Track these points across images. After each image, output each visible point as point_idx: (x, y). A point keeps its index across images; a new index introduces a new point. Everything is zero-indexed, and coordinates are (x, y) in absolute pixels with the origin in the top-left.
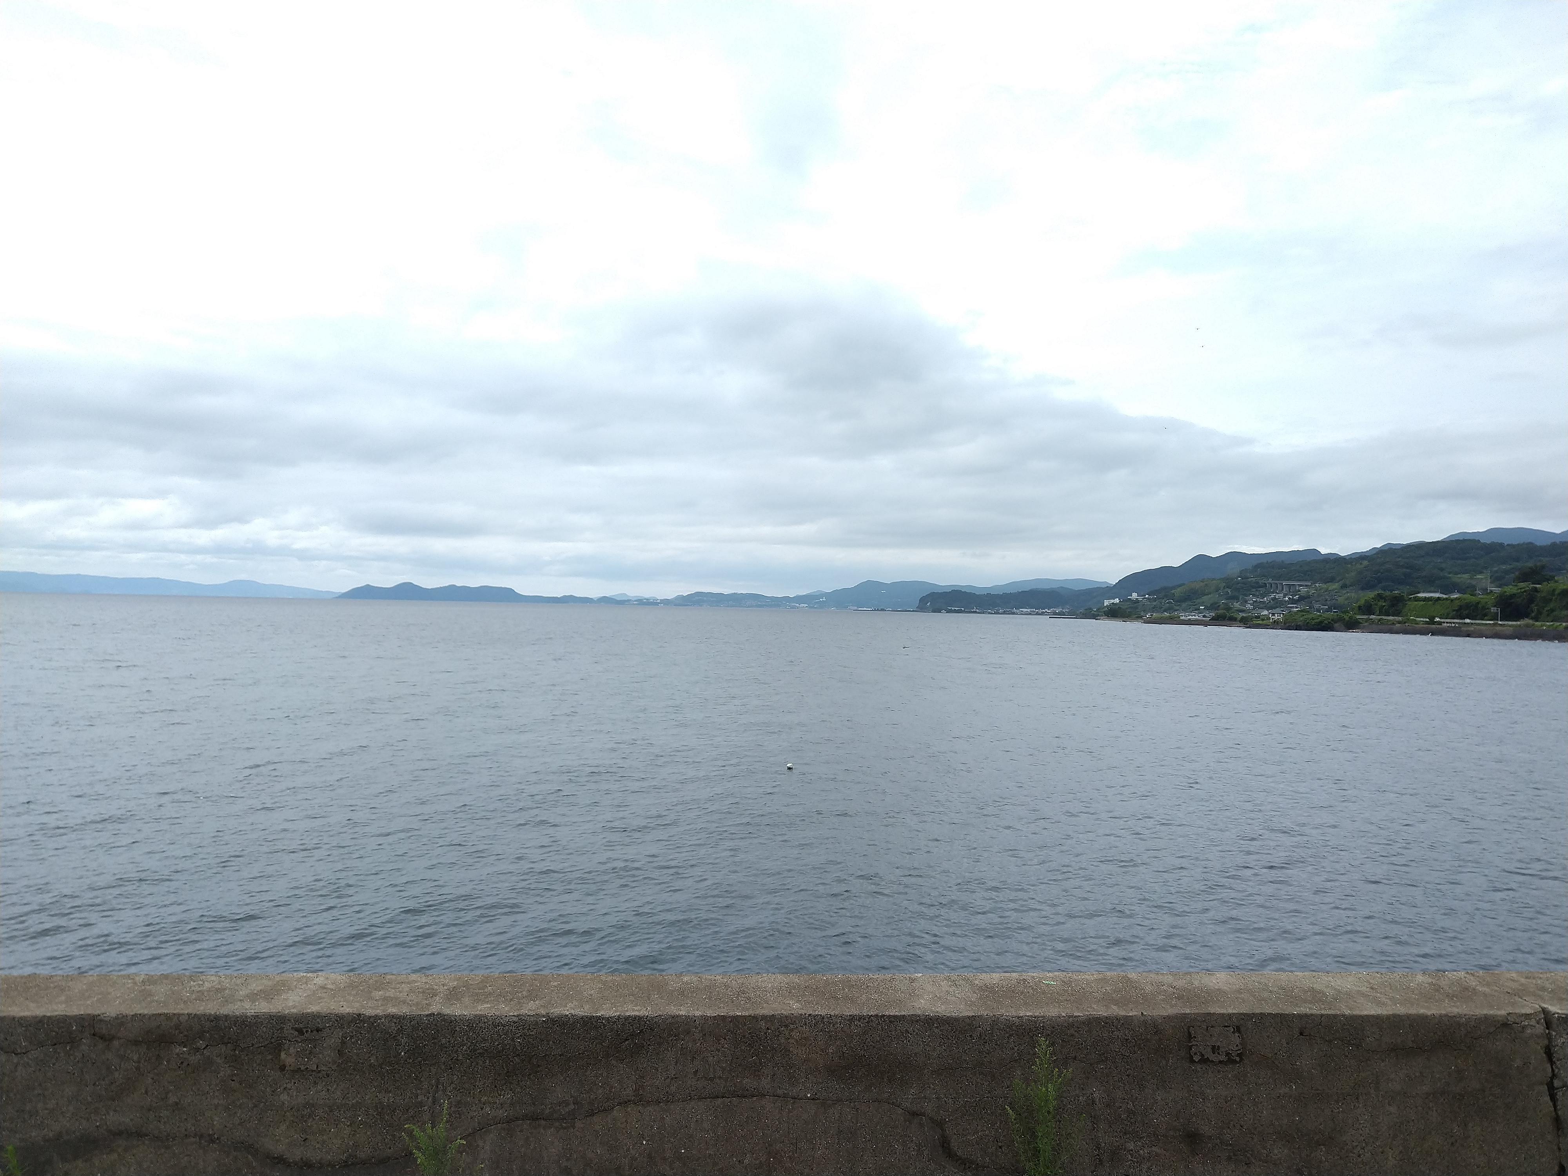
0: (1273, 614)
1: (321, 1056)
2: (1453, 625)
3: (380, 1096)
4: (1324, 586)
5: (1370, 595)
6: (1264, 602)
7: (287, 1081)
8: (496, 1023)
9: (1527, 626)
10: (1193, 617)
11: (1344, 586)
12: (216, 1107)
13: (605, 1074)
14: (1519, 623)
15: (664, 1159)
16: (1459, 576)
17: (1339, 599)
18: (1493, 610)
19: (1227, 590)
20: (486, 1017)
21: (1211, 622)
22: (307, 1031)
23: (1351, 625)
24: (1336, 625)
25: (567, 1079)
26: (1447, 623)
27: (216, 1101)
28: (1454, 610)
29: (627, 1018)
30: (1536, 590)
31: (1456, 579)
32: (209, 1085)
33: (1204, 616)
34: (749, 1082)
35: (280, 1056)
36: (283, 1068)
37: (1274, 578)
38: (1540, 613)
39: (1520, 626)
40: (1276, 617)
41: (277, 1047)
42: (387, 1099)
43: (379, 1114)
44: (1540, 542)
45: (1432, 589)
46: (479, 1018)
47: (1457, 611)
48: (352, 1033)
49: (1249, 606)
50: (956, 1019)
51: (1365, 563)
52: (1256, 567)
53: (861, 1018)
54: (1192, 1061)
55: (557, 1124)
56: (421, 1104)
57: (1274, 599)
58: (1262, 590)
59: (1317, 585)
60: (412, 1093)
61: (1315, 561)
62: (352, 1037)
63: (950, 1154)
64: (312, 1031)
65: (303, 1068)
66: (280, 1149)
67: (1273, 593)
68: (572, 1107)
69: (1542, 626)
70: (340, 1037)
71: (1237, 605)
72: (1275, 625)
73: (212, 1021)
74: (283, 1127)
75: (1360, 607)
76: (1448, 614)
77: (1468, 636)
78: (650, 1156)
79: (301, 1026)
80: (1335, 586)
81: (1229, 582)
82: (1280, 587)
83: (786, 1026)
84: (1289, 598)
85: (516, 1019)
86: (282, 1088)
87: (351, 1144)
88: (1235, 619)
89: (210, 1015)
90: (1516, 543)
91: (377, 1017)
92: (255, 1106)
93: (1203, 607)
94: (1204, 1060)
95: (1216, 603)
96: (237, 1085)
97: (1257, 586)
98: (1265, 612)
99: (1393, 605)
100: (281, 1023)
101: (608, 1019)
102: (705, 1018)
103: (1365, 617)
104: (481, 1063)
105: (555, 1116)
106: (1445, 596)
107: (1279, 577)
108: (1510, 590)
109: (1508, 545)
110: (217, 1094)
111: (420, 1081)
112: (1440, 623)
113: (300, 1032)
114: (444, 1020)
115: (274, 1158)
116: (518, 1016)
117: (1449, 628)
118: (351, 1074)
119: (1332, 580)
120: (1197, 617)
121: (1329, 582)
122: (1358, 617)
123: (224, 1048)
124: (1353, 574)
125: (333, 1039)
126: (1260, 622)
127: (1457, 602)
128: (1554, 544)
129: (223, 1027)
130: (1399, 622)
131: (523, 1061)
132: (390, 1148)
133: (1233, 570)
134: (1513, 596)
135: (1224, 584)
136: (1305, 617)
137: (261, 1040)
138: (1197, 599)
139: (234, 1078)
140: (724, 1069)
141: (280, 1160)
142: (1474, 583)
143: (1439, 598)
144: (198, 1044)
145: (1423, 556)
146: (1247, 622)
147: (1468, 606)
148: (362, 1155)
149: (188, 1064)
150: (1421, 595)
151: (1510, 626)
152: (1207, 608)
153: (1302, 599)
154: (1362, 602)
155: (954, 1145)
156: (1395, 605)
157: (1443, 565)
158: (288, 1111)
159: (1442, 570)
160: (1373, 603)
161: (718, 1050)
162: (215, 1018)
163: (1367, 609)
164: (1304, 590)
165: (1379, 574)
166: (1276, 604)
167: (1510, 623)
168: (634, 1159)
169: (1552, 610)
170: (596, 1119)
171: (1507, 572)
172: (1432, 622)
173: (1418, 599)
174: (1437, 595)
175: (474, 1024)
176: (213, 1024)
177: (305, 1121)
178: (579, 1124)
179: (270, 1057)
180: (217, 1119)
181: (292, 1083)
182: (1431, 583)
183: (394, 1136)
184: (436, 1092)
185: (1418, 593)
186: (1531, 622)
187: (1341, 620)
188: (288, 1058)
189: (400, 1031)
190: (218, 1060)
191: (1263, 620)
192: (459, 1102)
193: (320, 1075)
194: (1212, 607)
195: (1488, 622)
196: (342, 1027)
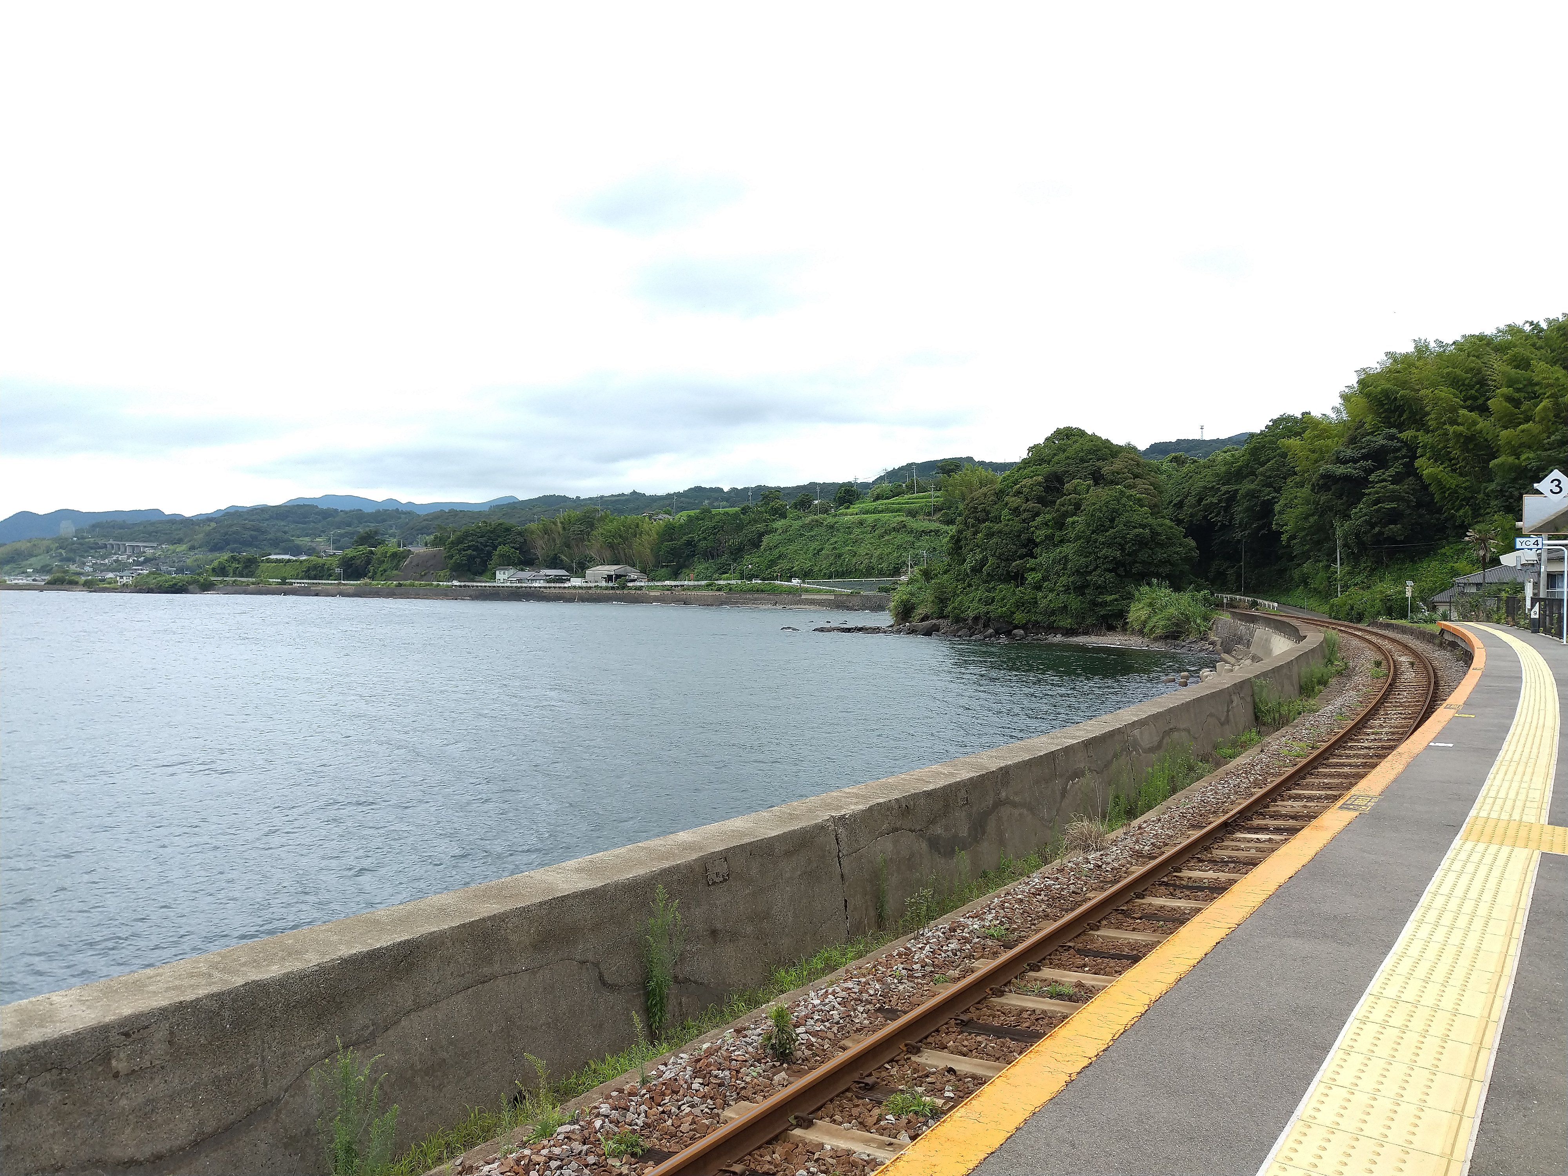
0: (122, 577)
1: (152, 1052)
2: (303, 585)
3: (214, 1070)
4: (171, 547)
5: (225, 556)
6: (105, 565)
7: (123, 1086)
8: (302, 976)
9: (366, 585)
10: (21, 581)
11: (192, 548)
12: (53, 1135)
13: (391, 994)
14: (359, 582)
15: (442, 1047)
16: (301, 539)
17: (188, 560)
18: (337, 570)
19: (61, 550)
20: (292, 973)
21: (46, 586)
22: (134, 1033)
23: (206, 587)
24: (191, 587)
25: (365, 1006)
26: (297, 583)
27: (51, 1131)
28: (303, 571)
29: (399, 944)
30: (372, 552)
31: (298, 541)
32: (40, 1118)
33: (34, 580)
34: (486, 970)
35: (110, 1063)
36: (116, 1075)
37: (116, 538)
38: (375, 573)
39: (359, 584)
40: (125, 580)
41: (106, 1057)
42: (221, 1071)
43: (217, 1087)
44: (368, 510)
45: (277, 551)
46: (287, 975)
47: (306, 572)
48: (178, 1021)
49: (87, 569)
50: (596, 889)
51: (213, 525)
52: (94, 526)
53: (546, 902)
54: (709, 885)
55: (363, 1046)
56: (252, 1066)
57: (117, 561)
58: (102, 552)
59: (164, 546)
60: (243, 1059)
61: (161, 522)
62: (178, 1025)
63: (604, 984)
64: (138, 1031)
65: (136, 1068)
66: (130, 1152)
67: (115, 554)
68: (371, 1028)
69: (378, 584)
70: (167, 1028)
71: (73, 568)
72: (125, 588)
73: (29, 1052)
74: (128, 1131)
75: (214, 570)
76: (298, 575)
77: (317, 595)
78: (432, 1049)
79: (126, 1029)
80: (183, 547)
81: (63, 543)
82: (122, 549)
83: (503, 921)
84: (134, 560)
85: (317, 968)
86: (119, 1095)
87: (197, 1122)
88: (76, 583)
89: (25, 1046)
90: (347, 509)
91: (198, 1000)
92: (95, 1121)
93: (31, 570)
94: (714, 883)
95: (47, 566)
96: (72, 1107)
97: (96, 547)
98: (110, 575)
99: (246, 567)
100: (106, 1032)
101: (386, 948)
102: (452, 929)
103: (220, 579)
104: (295, 1014)
105: (361, 1040)
106: (294, 558)
107: (121, 538)
108: (350, 552)
109: (341, 511)
110: (51, 1123)
111: (247, 1046)
112: (291, 584)
113: (127, 1035)
114: (259, 986)
115: (124, 1163)
116: (318, 965)
117: (300, 589)
118: (185, 1059)
119: (180, 541)
120: (25, 581)
121: (175, 543)
122: (212, 579)
123: (48, 1076)
124: (201, 536)
125: (161, 1033)
126: (108, 586)
127: (306, 564)
128: (378, 512)
129: (43, 1055)
130: (253, 583)
131: (328, 1002)
132: (232, 1114)
133: (67, 529)
134: (353, 558)
135: (57, 545)
136: (158, 579)
137: (88, 1055)
138: (22, 560)
139: (67, 1101)
140: (469, 965)
141: (132, 1163)
142: (314, 545)
143: (289, 561)
144: (19, 1080)
145: (267, 520)
146: (91, 586)
147: (315, 567)
148: (208, 1129)
149: (12, 1104)
150: (273, 557)
151: (352, 585)
152: (36, 571)
153: (147, 561)
154: (216, 563)
155: (606, 976)
156: (249, 567)
157: (287, 529)
158: (130, 1114)
159: (285, 533)
160: (227, 565)
161: (464, 952)
162: (32, 1048)
163: (221, 571)
164: (149, 552)
165: (227, 536)
166: (120, 567)
167: (352, 582)
168: (421, 1054)
169: (385, 571)
170: (390, 1032)
171: (342, 536)
172: (284, 582)
173: (269, 561)
174: (287, 557)
175: (284, 983)
176: (32, 1054)
177: (149, 1118)
178: (379, 1041)
179: (100, 1069)
180: (56, 1147)
181: (129, 1086)
182: (278, 544)
183: (233, 1102)
184: (263, 1051)
185: (270, 554)
186: (367, 580)
187: (196, 582)
188: (119, 1064)
189: (222, 1006)
190: (45, 1089)
191: (110, 583)
192: (284, 1053)
193: (155, 1070)
194: (45, 569)
195: (333, 582)
196: (167, 1018)
